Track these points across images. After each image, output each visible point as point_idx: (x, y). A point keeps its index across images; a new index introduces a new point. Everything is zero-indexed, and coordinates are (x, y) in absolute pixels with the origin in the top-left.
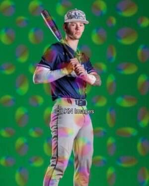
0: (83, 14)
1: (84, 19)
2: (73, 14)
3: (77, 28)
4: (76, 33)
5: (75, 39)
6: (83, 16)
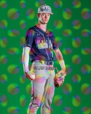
0: (50, 8)
1: (50, 11)
2: (44, 8)
3: (46, 17)
4: (45, 20)
5: (44, 23)
6: (50, 9)
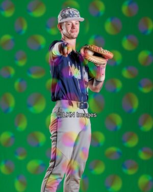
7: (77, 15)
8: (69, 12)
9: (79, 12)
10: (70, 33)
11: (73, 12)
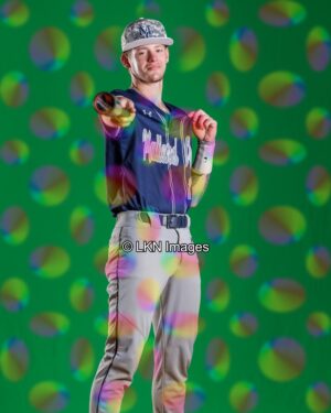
7: (157, 32)
8: (141, 28)
9: (162, 27)
10: (145, 70)
11: (148, 27)
